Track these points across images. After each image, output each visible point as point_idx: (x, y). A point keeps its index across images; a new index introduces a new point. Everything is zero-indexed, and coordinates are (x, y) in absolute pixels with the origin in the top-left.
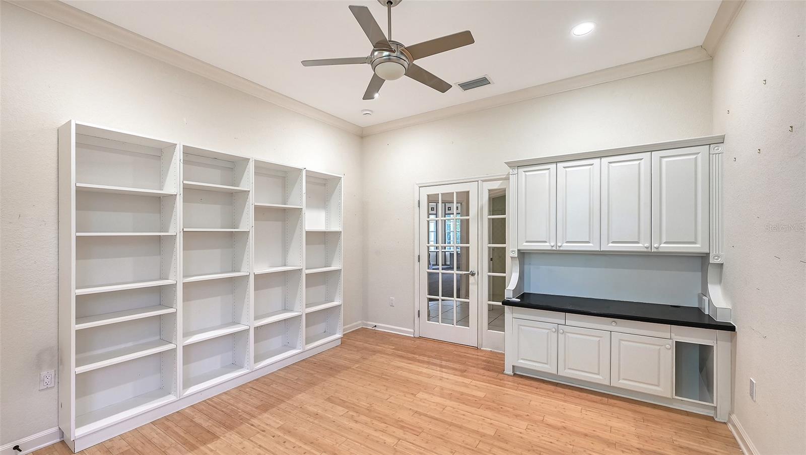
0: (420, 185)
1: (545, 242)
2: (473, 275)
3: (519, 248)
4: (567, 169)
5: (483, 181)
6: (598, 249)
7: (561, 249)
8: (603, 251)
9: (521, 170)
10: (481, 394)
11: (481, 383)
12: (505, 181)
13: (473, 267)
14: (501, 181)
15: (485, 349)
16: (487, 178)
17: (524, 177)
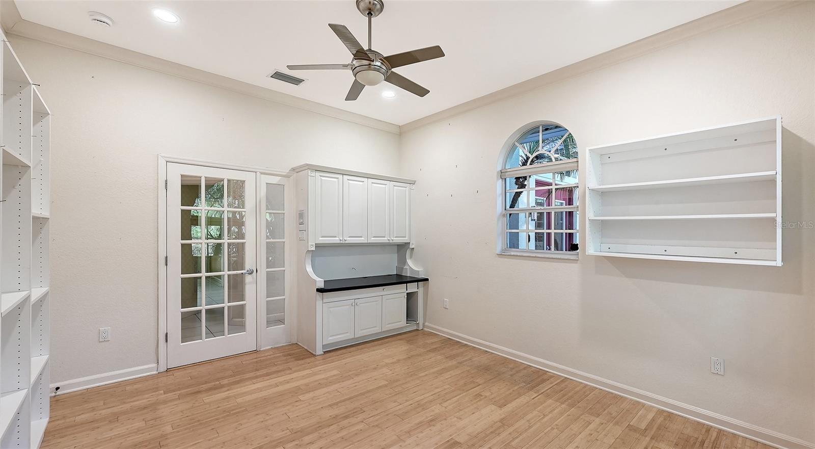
0: (168, 159)
1: (336, 237)
2: (251, 273)
3: (317, 242)
4: (350, 182)
5: (262, 173)
6: (366, 242)
7: (346, 242)
8: (369, 243)
9: (318, 174)
10: (335, 372)
11: (322, 366)
12: (285, 178)
13: (249, 264)
14: (280, 177)
15: (264, 349)
16: (266, 172)
17: (320, 181)
